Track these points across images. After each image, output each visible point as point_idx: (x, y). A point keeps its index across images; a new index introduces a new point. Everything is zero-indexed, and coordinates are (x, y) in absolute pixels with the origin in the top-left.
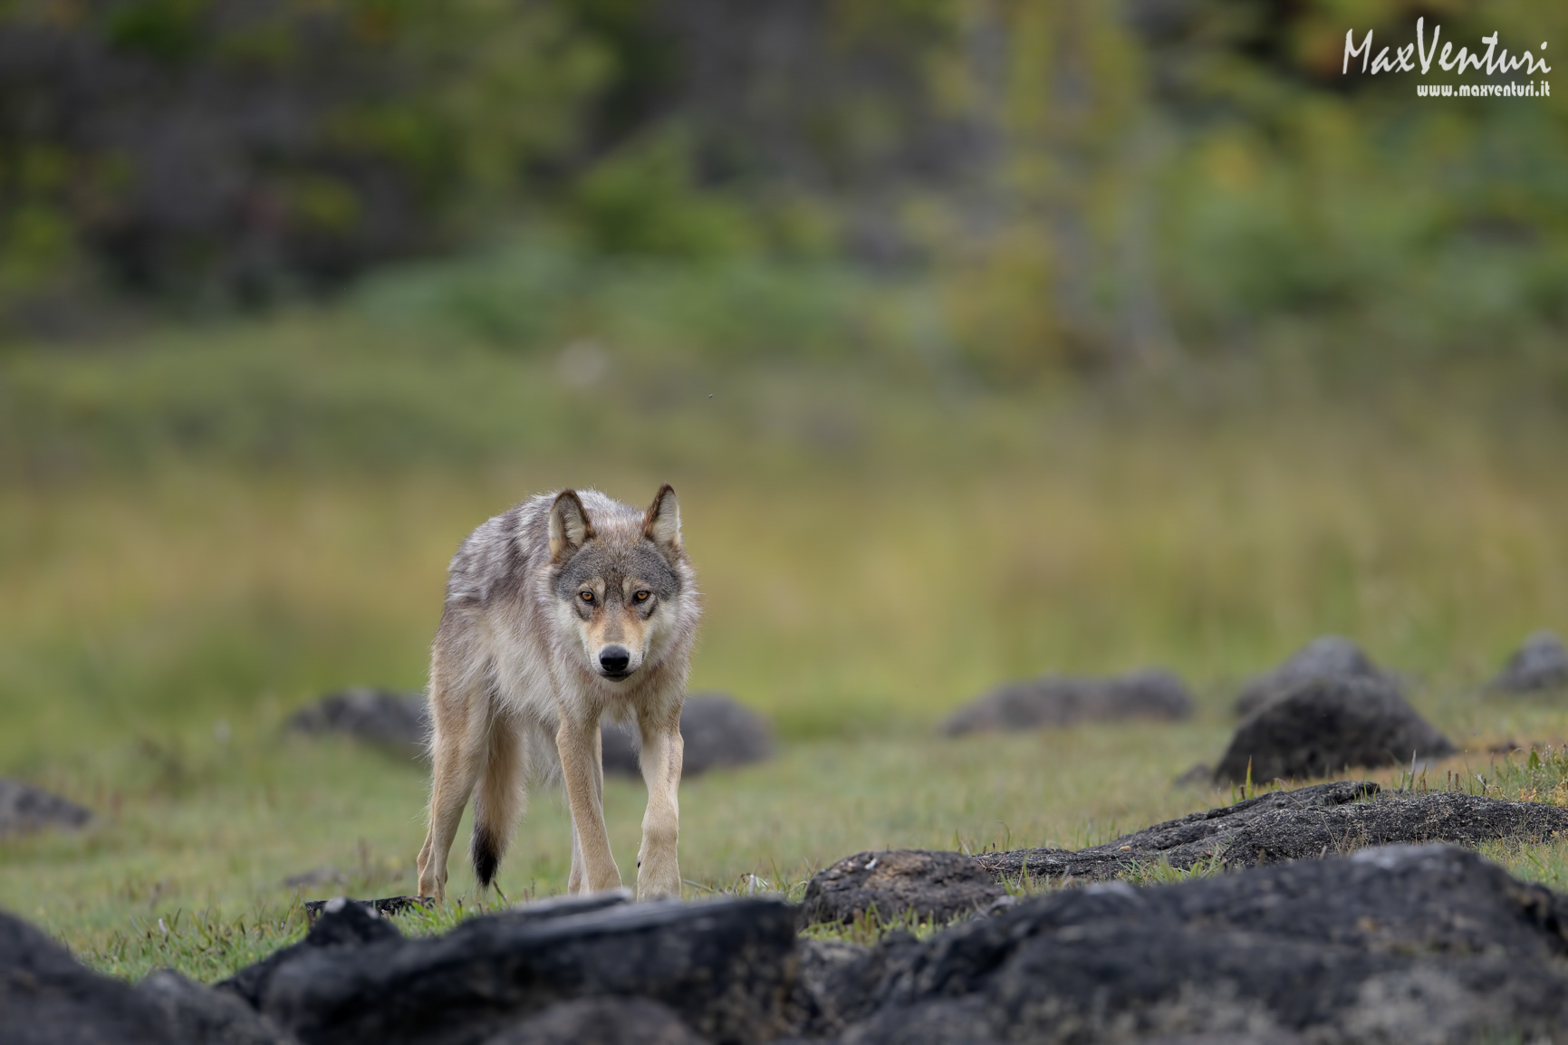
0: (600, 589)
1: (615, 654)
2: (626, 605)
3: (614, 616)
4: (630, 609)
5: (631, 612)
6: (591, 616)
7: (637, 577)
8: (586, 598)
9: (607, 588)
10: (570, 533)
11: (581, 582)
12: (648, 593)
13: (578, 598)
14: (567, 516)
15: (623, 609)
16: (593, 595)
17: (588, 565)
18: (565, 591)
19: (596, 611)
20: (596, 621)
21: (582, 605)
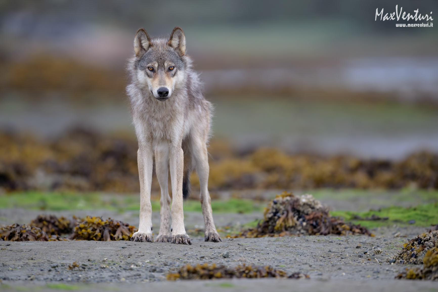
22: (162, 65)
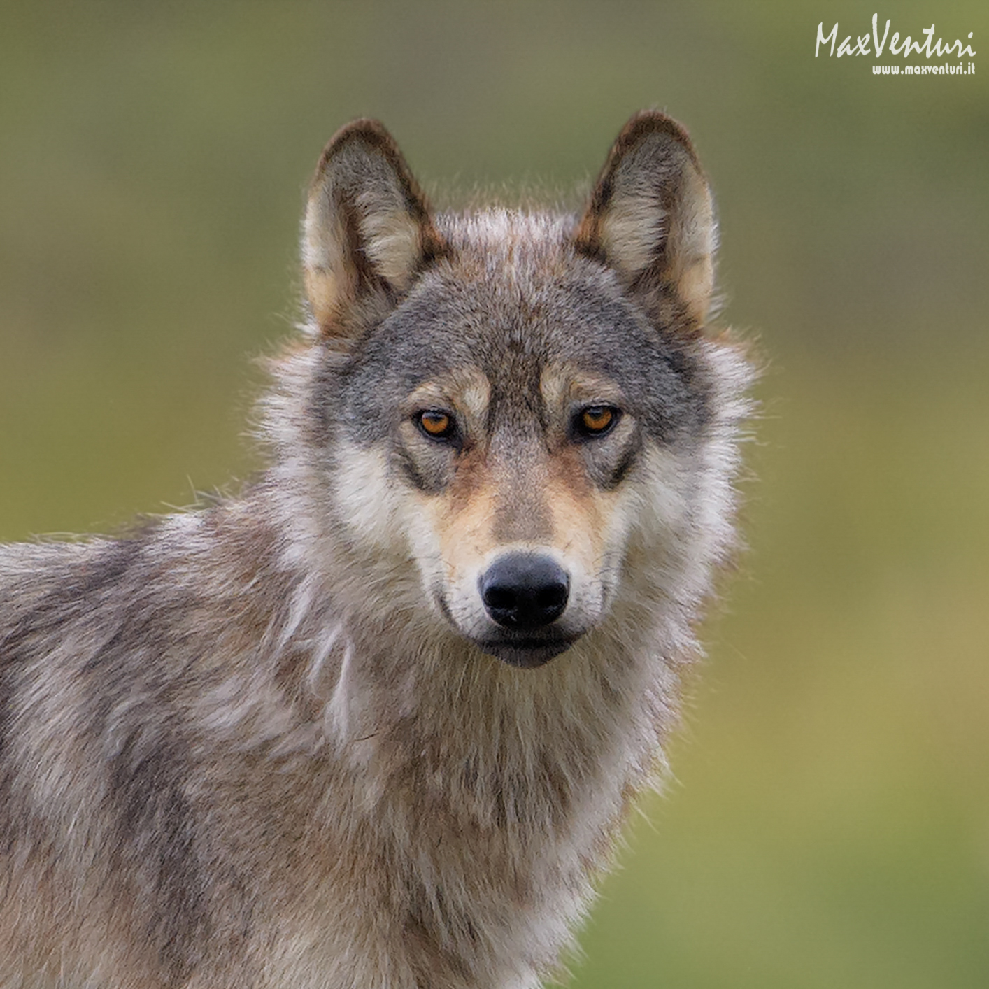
0: (476, 399)
1: (527, 576)
2: (552, 442)
3: (520, 473)
4: (565, 455)
5: (566, 463)
6: (450, 475)
7: (582, 365)
8: (432, 427)
9: (496, 397)
10: (375, 248)
11: (416, 381)
12: (615, 412)
13: (407, 428)
14: (362, 198)
15: (544, 455)
16: (451, 419)
17: (436, 335)
18: (367, 415)
19: (466, 463)
20: (465, 490)
21: (419, 447)
22: (526, 390)
